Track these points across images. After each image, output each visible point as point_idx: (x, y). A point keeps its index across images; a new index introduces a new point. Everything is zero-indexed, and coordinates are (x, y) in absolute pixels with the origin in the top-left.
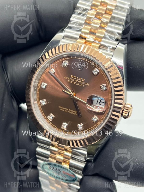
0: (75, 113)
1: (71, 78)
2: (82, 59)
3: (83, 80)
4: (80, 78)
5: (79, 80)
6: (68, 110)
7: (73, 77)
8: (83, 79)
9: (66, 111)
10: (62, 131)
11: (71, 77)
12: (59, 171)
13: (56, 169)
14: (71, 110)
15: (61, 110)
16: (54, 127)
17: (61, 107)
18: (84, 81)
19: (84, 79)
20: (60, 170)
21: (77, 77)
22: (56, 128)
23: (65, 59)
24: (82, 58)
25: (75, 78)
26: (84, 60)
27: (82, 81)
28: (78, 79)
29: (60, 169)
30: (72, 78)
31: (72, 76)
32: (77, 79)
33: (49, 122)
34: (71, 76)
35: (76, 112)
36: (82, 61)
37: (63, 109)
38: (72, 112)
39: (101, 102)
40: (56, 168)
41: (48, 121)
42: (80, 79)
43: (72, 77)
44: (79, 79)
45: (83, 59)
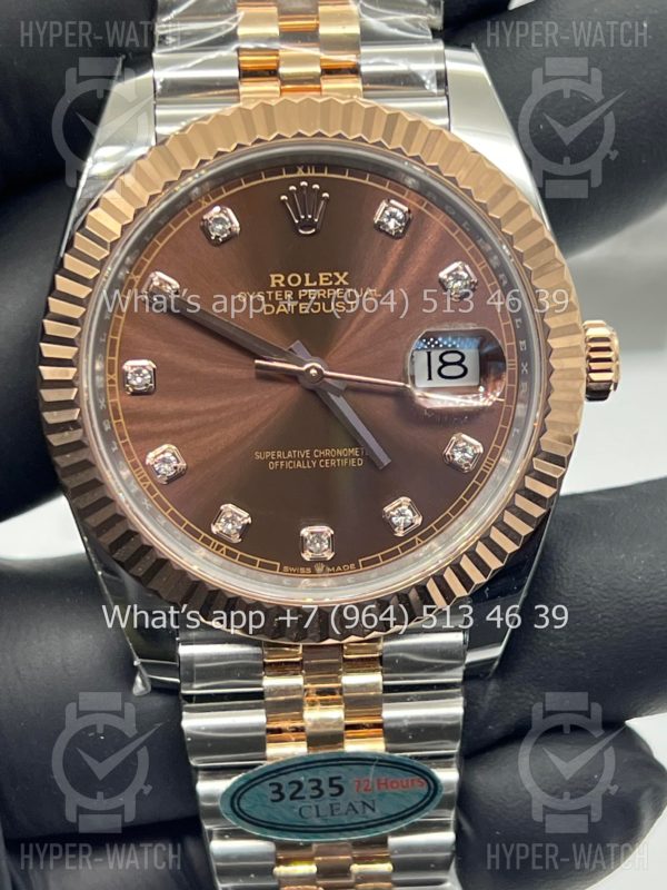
0: (352, 456)
1: (274, 289)
2: (300, 173)
3: (341, 279)
4: (321, 275)
5: (321, 283)
6: (311, 454)
7: (285, 282)
8: (337, 274)
9: (299, 464)
10: (314, 572)
11: (273, 285)
12: (336, 791)
13: (315, 784)
14: (327, 452)
15: (272, 466)
16: (262, 565)
17: (268, 454)
18: (345, 283)
19: (346, 274)
20: (335, 782)
21: (307, 276)
22: (273, 568)
23: (213, 201)
24: (300, 170)
25: (294, 280)
26: (313, 174)
27: (337, 283)
28: (315, 284)
29: (339, 778)
30: (278, 287)
31: (279, 278)
32: (307, 284)
33: (229, 553)
34: (273, 276)
35: (354, 451)
36: (304, 183)
37: (280, 460)
38: (336, 458)
39: (445, 364)
40: (311, 781)
41: (219, 547)
42: (322, 279)
43: (280, 282)
44: (318, 282)
45: (309, 174)
